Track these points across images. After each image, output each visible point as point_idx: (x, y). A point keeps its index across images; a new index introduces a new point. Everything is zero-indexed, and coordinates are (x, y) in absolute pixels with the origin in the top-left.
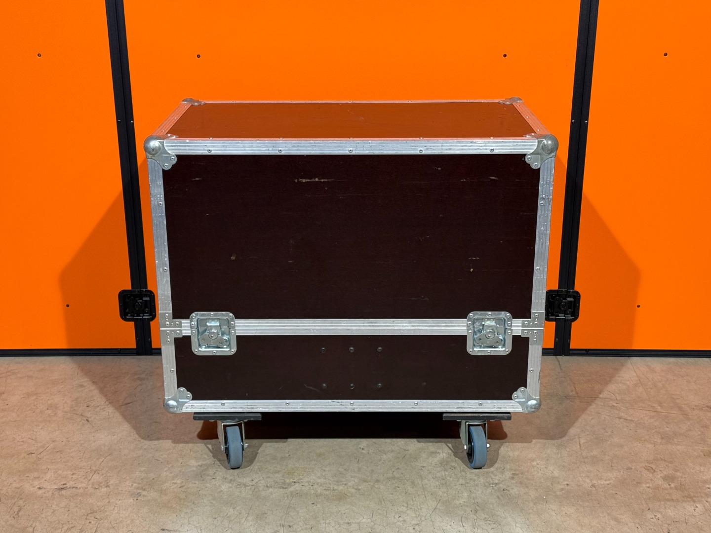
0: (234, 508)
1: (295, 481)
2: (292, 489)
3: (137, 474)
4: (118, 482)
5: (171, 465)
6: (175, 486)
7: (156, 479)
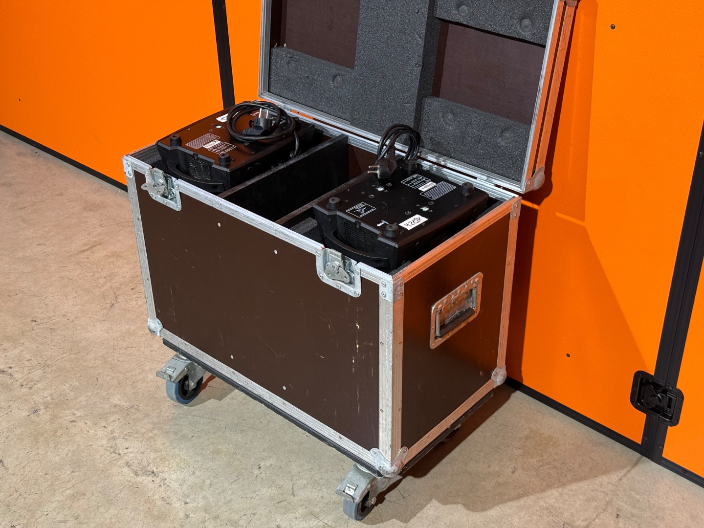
0: (73, 472)
1: (155, 471)
2: (139, 479)
3: (65, 387)
4: (42, 388)
5: (99, 391)
6: (71, 417)
7: (69, 400)
